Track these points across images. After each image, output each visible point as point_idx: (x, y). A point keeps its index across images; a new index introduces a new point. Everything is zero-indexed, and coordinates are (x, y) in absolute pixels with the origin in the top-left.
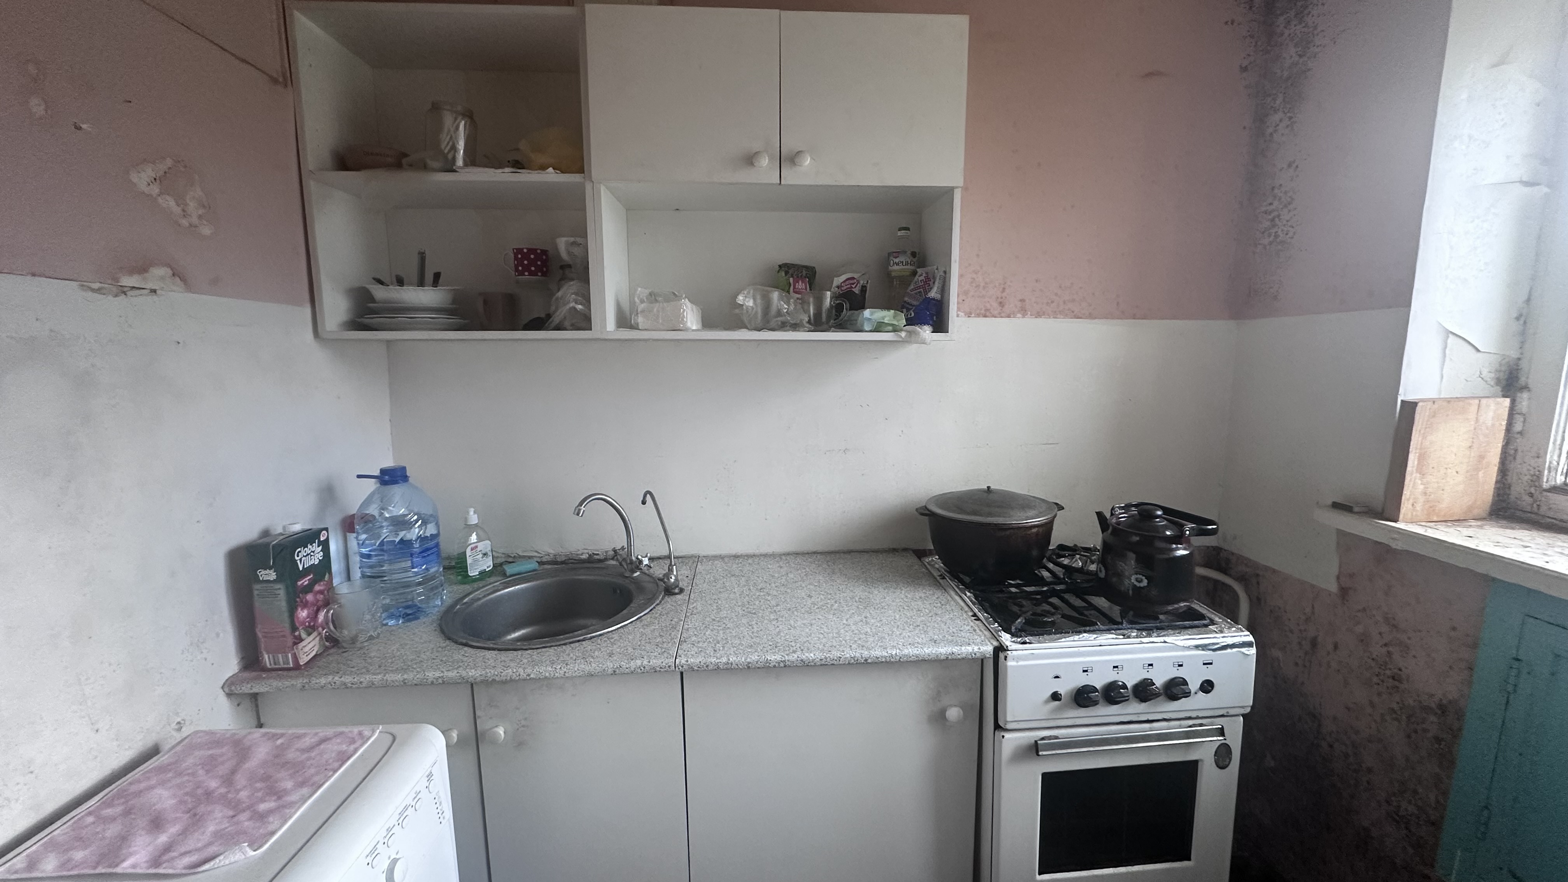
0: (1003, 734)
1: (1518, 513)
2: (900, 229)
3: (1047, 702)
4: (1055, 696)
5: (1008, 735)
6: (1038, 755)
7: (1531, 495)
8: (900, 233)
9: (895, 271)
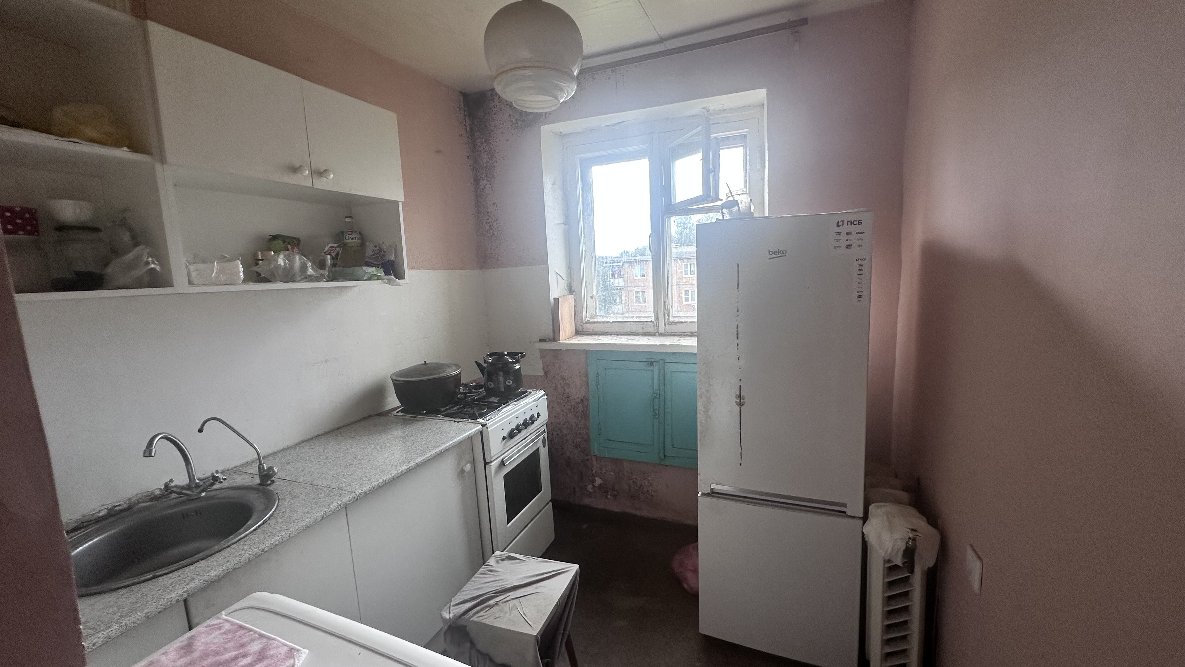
0: (490, 464)
1: (580, 332)
2: (346, 217)
3: (502, 442)
4: (504, 438)
5: (492, 464)
6: (504, 466)
7: (581, 325)
8: (347, 220)
9: (350, 243)
